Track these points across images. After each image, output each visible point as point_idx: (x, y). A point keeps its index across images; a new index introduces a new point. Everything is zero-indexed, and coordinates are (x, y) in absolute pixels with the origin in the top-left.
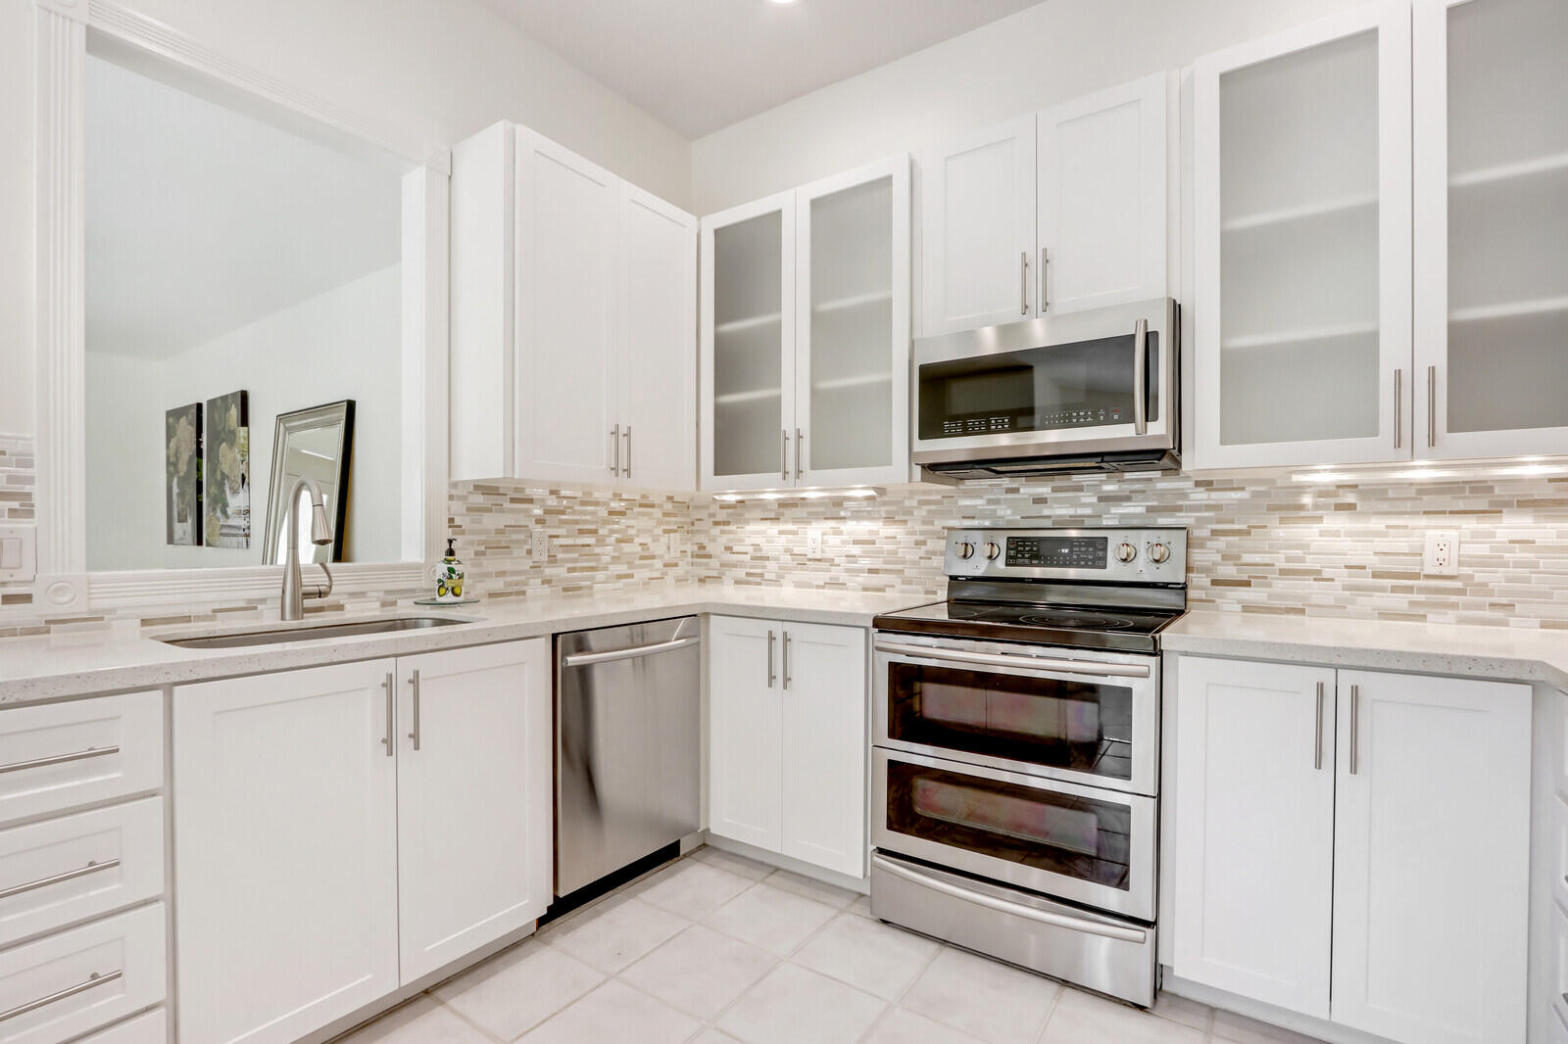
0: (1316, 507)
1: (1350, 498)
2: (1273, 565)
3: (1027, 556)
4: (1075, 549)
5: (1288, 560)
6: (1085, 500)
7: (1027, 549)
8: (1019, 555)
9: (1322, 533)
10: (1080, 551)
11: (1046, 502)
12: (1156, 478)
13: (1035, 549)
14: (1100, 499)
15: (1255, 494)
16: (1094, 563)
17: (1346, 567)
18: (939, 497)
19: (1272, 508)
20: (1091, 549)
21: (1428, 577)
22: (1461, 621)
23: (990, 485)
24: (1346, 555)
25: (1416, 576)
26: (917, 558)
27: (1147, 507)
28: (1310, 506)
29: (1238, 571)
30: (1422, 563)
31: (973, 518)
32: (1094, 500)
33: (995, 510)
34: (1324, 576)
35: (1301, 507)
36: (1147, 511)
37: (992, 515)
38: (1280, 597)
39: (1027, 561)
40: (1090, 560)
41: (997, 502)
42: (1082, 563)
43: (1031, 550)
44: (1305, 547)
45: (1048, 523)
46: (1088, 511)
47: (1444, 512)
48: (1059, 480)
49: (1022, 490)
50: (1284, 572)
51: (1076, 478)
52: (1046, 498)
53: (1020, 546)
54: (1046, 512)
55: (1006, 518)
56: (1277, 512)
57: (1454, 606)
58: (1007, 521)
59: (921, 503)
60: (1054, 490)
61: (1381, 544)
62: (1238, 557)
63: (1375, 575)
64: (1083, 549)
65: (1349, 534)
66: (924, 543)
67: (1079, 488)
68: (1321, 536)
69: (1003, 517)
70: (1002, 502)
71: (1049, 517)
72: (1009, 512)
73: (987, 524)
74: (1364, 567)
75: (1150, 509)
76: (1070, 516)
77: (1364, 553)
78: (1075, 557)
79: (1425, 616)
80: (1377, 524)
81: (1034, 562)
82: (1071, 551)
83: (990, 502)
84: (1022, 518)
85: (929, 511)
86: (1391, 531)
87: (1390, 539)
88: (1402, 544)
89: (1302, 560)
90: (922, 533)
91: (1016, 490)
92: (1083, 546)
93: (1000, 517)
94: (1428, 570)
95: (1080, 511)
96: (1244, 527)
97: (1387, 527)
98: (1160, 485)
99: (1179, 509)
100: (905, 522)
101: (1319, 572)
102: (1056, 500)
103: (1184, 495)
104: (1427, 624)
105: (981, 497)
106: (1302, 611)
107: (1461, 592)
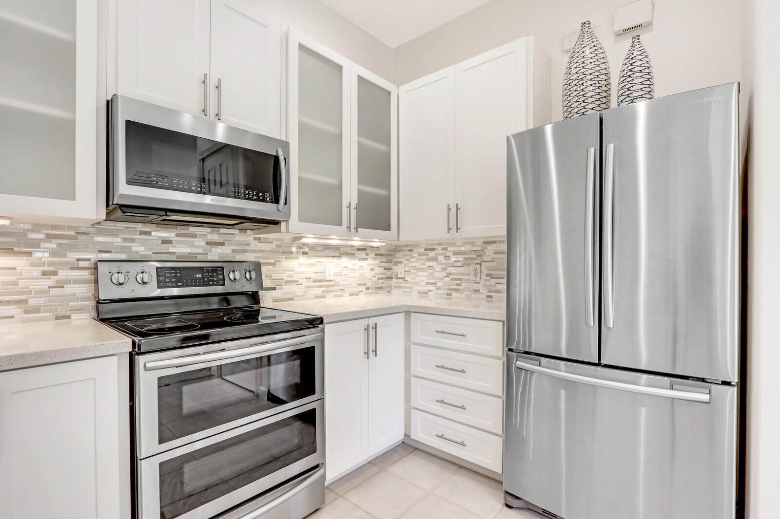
0: (297, 253)
1: (306, 250)
2: (283, 279)
3: (173, 280)
4: (205, 274)
5: (289, 276)
6: (196, 243)
7: (173, 275)
8: (167, 280)
9: (299, 264)
10: (208, 275)
11: (172, 243)
12: (236, 234)
13: (178, 275)
14: (208, 243)
15: (277, 246)
16: (218, 282)
17: (306, 278)
18: (73, 233)
19: (283, 253)
20: (215, 274)
21: (327, 281)
22: (334, 296)
23: (125, 227)
24: (305, 273)
25: (323, 281)
26: (45, 287)
27: (232, 249)
28: (295, 253)
29: (271, 283)
30: (325, 276)
31: (110, 252)
32: (203, 244)
33: (131, 247)
34: (300, 283)
35: (292, 253)
36: (232, 252)
37: (127, 249)
38: (286, 294)
39: (174, 284)
40: (215, 281)
41: (133, 240)
42: (211, 283)
43: (176, 276)
44: (293, 270)
45: (174, 258)
46: (200, 251)
47: (329, 256)
48: (181, 229)
49: (153, 234)
50: (287, 282)
51: (192, 229)
52: (172, 241)
53: (167, 273)
54: (172, 250)
55: (140, 253)
56: (284, 255)
57: (332, 291)
58: (141, 255)
59: (49, 237)
60: (177, 235)
61: (315, 269)
62: (271, 276)
63: (314, 281)
64: (210, 274)
65: (307, 265)
66: (55, 273)
67: (194, 236)
68: (298, 265)
69: (138, 252)
70: (136, 241)
71: (174, 253)
72: (142, 249)
73: (123, 257)
74: (310, 278)
75: (234, 251)
76: (189, 253)
77: (310, 272)
78: (206, 279)
79: (325, 296)
80: (314, 260)
81: (179, 284)
82: (203, 276)
83: (125, 240)
84: (154, 253)
85: (59, 245)
86: (317, 263)
87: (317, 267)
88: (319, 269)
89: (292, 276)
90: (50, 264)
91: (149, 233)
92: (210, 272)
93: (134, 252)
94: (327, 279)
95: (194, 250)
96: (273, 261)
97: (317, 262)
98: (237, 238)
99: (246, 251)
100: (30, 254)
101: (297, 281)
102: (180, 243)
103: (249, 245)
104: (326, 299)
105: (117, 236)
106: (292, 299)
107: (333, 286)
